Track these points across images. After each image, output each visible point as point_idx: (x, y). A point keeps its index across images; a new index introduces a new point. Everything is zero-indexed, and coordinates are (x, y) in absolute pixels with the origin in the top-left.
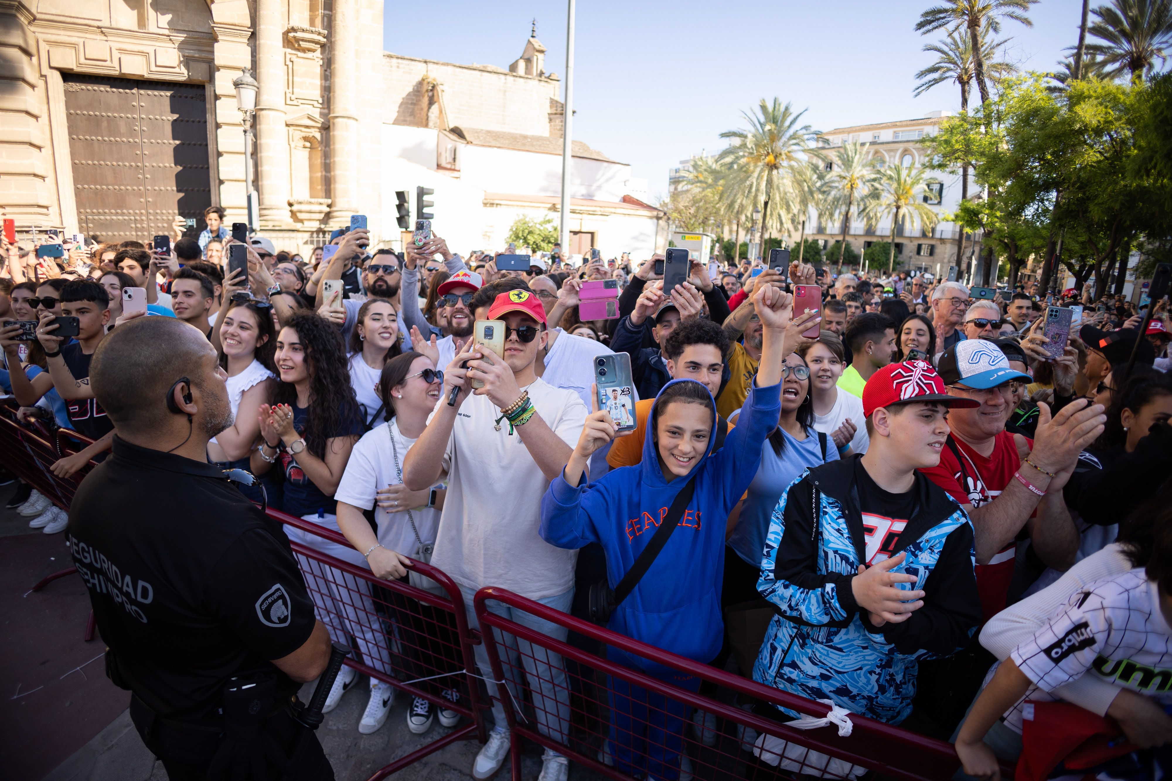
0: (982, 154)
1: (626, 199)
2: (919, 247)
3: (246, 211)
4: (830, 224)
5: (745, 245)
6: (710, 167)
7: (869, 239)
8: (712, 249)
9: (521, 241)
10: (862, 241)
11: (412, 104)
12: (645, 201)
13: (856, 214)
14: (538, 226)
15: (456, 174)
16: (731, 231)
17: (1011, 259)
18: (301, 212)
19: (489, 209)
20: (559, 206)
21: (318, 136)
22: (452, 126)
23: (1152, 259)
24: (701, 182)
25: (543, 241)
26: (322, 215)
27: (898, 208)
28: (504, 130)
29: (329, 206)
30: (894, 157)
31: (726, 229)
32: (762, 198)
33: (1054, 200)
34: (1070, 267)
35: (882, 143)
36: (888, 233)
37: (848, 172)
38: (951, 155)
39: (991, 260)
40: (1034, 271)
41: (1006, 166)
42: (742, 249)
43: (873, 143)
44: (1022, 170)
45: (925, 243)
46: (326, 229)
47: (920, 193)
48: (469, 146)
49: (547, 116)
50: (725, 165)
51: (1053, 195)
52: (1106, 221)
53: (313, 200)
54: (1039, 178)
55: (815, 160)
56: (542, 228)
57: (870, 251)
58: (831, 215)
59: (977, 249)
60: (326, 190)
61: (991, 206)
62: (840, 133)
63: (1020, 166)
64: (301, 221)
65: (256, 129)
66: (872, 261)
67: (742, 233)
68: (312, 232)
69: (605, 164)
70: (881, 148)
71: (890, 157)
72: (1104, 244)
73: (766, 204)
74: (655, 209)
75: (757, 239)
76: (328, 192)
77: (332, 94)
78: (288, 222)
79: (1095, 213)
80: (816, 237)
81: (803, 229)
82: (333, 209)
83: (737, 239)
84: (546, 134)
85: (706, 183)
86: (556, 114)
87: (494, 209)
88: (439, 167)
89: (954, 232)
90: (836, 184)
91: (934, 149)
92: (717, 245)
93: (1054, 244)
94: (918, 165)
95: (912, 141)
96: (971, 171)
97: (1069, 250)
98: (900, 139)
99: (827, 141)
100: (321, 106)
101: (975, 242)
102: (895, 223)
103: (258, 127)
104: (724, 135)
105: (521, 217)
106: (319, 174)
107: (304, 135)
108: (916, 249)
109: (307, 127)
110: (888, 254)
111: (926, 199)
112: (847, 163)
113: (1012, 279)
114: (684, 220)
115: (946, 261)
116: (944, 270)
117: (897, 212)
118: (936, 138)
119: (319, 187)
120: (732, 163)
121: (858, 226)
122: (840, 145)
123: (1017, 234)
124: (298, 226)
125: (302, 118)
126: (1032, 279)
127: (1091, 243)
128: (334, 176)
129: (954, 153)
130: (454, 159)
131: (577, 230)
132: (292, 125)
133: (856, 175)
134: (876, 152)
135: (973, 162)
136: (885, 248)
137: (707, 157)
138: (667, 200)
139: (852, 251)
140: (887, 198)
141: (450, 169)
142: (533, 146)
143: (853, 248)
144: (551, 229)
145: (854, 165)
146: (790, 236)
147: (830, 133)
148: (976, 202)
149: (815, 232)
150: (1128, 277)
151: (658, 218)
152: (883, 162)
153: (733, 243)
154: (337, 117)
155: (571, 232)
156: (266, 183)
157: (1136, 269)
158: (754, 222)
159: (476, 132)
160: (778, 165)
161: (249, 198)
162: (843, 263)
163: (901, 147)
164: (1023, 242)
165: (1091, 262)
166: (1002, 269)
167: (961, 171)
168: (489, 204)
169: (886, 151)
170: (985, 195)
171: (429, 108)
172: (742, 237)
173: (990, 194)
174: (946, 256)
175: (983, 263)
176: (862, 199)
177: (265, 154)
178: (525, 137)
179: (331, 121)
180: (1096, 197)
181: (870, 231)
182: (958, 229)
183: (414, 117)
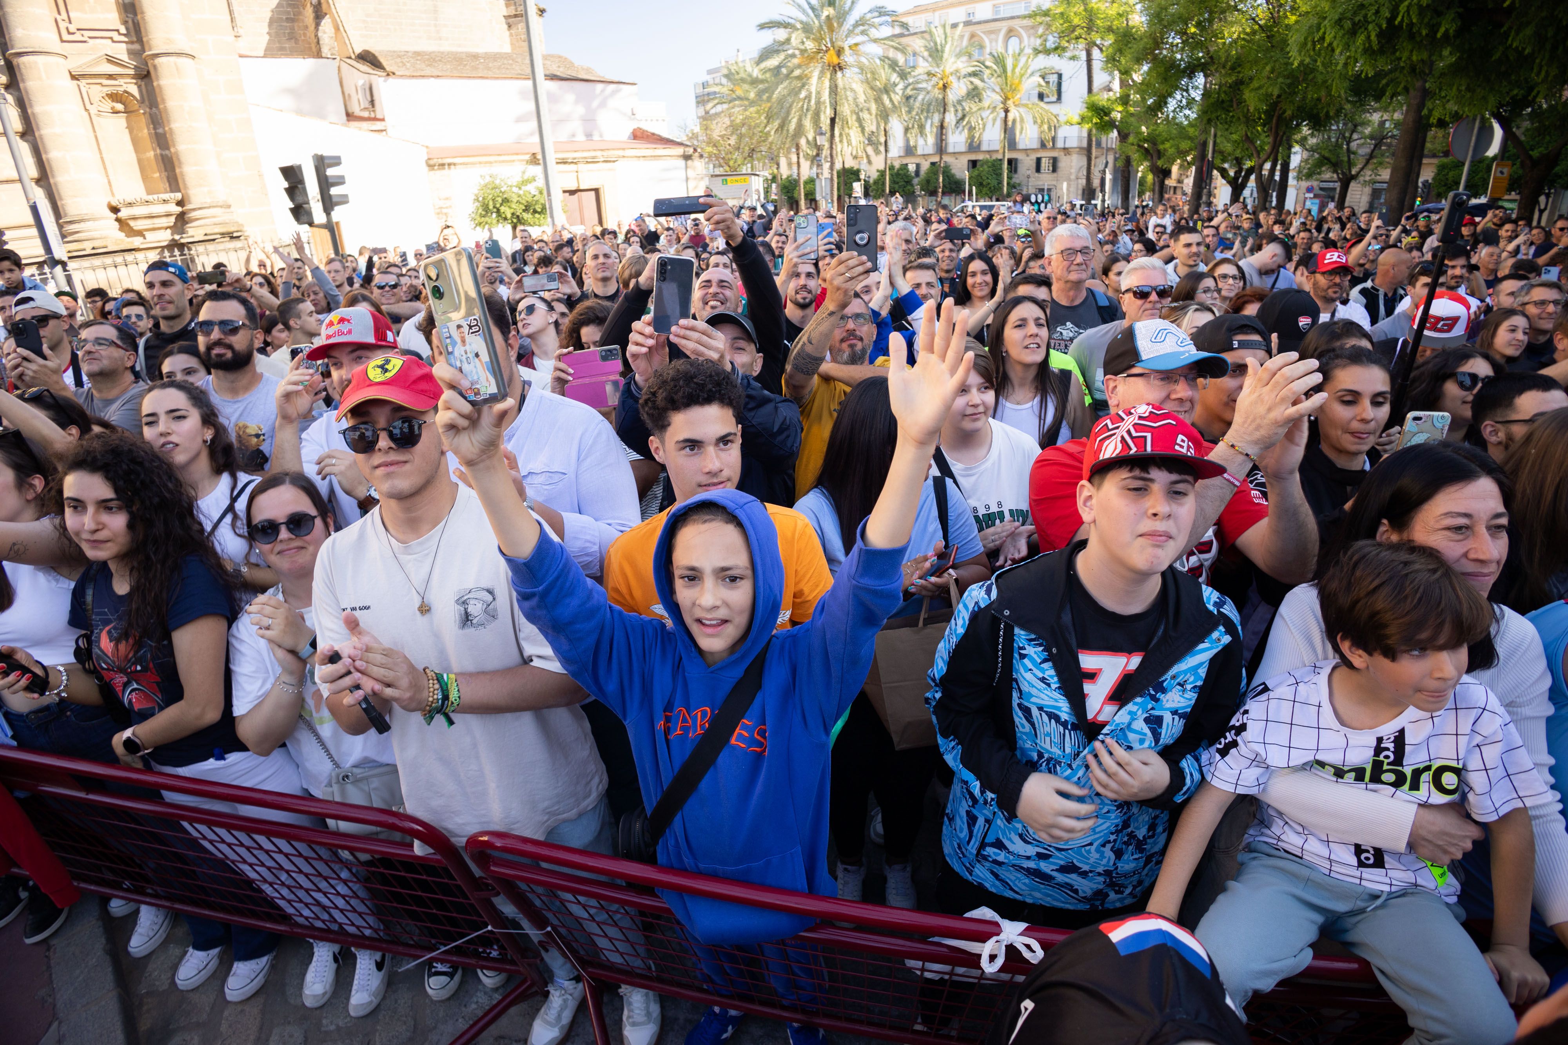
0: (1110, 29)
1: (639, 135)
2: (1039, 160)
3: (34, 231)
4: (921, 142)
5: (811, 181)
6: (750, 75)
7: (973, 157)
8: (767, 191)
9: (494, 215)
10: (964, 161)
11: (288, 20)
12: (665, 134)
13: (954, 122)
14: (515, 190)
15: (378, 125)
16: (790, 165)
17: (1154, 169)
18: (135, 218)
19: (439, 174)
20: (540, 156)
21: (134, 90)
22: (358, 51)
23: (1317, 156)
24: (739, 98)
25: (526, 210)
26: (172, 219)
27: (1007, 111)
28: (442, 49)
29: (180, 203)
30: (997, 41)
31: (783, 161)
32: (828, 113)
33: (1201, 87)
34: (1224, 173)
35: (979, 23)
36: (997, 146)
37: (938, 66)
38: (1069, 32)
39: (1129, 172)
40: (1180, 181)
41: (1141, 45)
42: (808, 187)
43: (967, 23)
44: (1161, 49)
45: (1046, 156)
46: (183, 241)
47: (1033, 89)
48: (391, 80)
49: (503, 20)
50: (770, 70)
51: (1200, 79)
52: (1265, 112)
53: (150, 198)
54: (1182, 60)
55: (891, 54)
56: (521, 192)
57: (976, 172)
58: (922, 127)
59: (1111, 159)
60: (168, 178)
61: (1124, 100)
62: (922, 11)
63: (1158, 42)
64: (140, 233)
65: (19, 89)
66: (980, 185)
67: (805, 165)
68: (163, 248)
69: (600, 86)
70: (977, 29)
71: (991, 42)
72: (1263, 142)
73: (833, 121)
74: (680, 144)
75: (826, 173)
76: (174, 182)
77: (139, 17)
78: (116, 238)
79: (1252, 100)
80: (905, 162)
81: (886, 151)
82: (188, 207)
83: (799, 174)
84: (506, 48)
85: (747, 99)
86: (516, 16)
87: (446, 171)
88: (350, 116)
89: (1080, 138)
90: (924, 85)
91: (1049, 26)
92: (774, 186)
93: (1204, 144)
94: (1028, 51)
95: (1018, 17)
96: (1096, 53)
97: (1221, 152)
98: (1001, 16)
99: (904, 26)
100: (126, 39)
101: (1109, 150)
102: (1005, 132)
103: (21, 85)
104: (762, 27)
105: (488, 179)
106: (151, 154)
107: (109, 90)
108: (1034, 165)
109: (111, 77)
110: (999, 175)
111: (1041, 96)
112: (936, 53)
113: (1157, 196)
114: (723, 154)
115: (1073, 177)
116: (1072, 189)
117: (1006, 116)
118: (1049, 10)
119: (157, 175)
120: (779, 67)
121: (957, 140)
122: (923, 29)
123: (1159, 135)
124: (137, 242)
125: (97, 62)
126: (1179, 192)
127: (1248, 140)
128: (177, 153)
129: (1073, 31)
130: (372, 102)
131: (573, 187)
132: (84, 76)
133: (948, 70)
134: (973, 36)
135: (1098, 42)
136: (995, 166)
137: (744, 61)
138: (697, 129)
139: (953, 176)
140: (992, 98)
141: (369, 119)
142: (489, 69)
143: (953, 171)
144: (534, 192)
145: (946, 55)
146: (870, 162)
147: (908, 13)
148: (1106, 95)
149: (902, 154)
150: (1291, 181)
151: (687, 157)
152: (982, 47)
153: (795, 180)
154: (157, 55)
155: (564, 192)
156: (62, 179)
157: (1300, 170)
158: (819, 148)
159: (399, 55)
160: (843, 64)
161: (34, 209)
162: (944, 193)
163: (1004, 26)
164: (1167, 145)
165: (1248, 164)
166: (1142, 182)
167: (1083, 55)
168: (435, 165)
169: (984, 33)
170: (1116, 85)
171: (318, 25)
172: (806, 171)
173: (1123, 83)
174: (1073, 171)
175: (1120, 177)
176: (959, 102)
177: (47, 131)
178: (475, 56)
179: (150, 63)
180: (1251, 79)
181: (973, 147)
182: (1085, 134)
183: (297, 42)
